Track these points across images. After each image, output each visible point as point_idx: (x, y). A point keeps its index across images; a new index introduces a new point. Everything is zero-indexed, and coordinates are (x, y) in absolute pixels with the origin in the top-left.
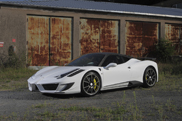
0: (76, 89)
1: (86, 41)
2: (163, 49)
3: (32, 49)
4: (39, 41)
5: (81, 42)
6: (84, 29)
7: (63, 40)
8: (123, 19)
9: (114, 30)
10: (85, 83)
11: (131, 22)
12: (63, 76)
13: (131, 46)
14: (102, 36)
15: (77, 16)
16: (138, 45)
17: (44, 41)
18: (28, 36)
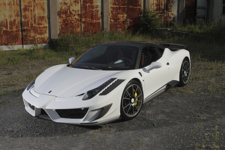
1: (65, 13)
4: (7, 13)
7: (38, 12)
17: (13, 14)
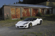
0: (27, 27)
1: (23, 13)
2: (40, 14)
3: (12, 15)
5: (22, 13)
6: (23, 10)
8: (31, 8)
9: (29, 10)
10: (29, 25)
11: (33, 9)
12: (24, 24)
13: (33, 14)
14: (27, 12)
15: (21, 8)
16: (34, 13)
17: (14, 13)
18: (11, 12)
